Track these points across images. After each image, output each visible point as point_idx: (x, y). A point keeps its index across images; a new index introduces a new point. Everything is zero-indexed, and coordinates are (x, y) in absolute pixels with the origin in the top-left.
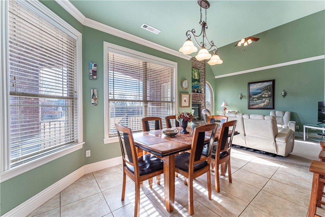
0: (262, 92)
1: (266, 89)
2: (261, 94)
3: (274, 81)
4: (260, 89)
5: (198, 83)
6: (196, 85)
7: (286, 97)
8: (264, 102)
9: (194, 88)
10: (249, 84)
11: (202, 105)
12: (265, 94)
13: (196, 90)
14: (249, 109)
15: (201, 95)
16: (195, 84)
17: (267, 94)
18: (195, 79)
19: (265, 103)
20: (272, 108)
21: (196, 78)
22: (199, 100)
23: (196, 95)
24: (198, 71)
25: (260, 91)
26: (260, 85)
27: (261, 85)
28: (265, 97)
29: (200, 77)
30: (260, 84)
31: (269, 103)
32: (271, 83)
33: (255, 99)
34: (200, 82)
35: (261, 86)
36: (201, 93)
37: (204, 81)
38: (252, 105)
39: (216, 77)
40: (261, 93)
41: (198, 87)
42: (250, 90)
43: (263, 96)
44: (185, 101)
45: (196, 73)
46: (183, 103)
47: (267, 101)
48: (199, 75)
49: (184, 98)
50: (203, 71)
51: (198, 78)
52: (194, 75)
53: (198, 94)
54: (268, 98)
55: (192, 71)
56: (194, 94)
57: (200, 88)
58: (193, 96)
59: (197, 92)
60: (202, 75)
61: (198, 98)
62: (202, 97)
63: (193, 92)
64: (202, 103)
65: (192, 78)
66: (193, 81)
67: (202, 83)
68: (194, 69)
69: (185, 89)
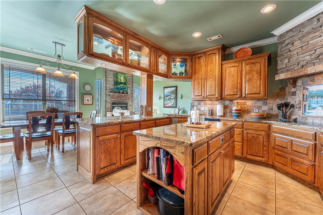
1: (172, 92)
2: (170, 96)
3: (176, 87)
4: (170, 92)
5: (124, 85)
6: (121, 87)
7: (183, 99)
8: (171, 102)
9: (120, 89)
10: (164, 88)
11: (129, 104)
13: (121, 91)
14: (164, 107)
15: (127, 96)
16: (121, 86)
17: (173, 96)
18: (121, 82)
19: (172, 103)
20: (175, 106)
21: (122, 81)
22: (126, 100)
23: (121, 95)
24: (125, 76)
25: (169, 94)
28: (172, 99)
29: (126, 81)
30: (170, 88)
31: (174, 104)
32: (174, 88)
33: (167, 100)
34: (126, 84)
35: (170, 90)
36: (127, 93)
37: (131, 84)
38: (166, 104)
40: (170, 95)
41: (124, 88)
42: (165, 93)
43: (171, 97)
44: (88, 100)
45: (123, 77)
46: (86, 102)
47: (173, 101)
48: (125, 78)
49: (87, 99)
50: (130, 76)
51: (124, 81)
52: (120, 79)
53: (123, 94)
54: (174, 100)
55: (118, 76)
56: (118, 95)
57: (126, 90)
58: (117, 96)
59: (122, 93)
60: (129, 79)
61: (123, 98)
62: (128, 97)
63: (118, 93)
64: (129, 102)
65: (117, 81)
66: (118, 84)
67: (129, 86)
68: (119, 74)
69: (87, 91)
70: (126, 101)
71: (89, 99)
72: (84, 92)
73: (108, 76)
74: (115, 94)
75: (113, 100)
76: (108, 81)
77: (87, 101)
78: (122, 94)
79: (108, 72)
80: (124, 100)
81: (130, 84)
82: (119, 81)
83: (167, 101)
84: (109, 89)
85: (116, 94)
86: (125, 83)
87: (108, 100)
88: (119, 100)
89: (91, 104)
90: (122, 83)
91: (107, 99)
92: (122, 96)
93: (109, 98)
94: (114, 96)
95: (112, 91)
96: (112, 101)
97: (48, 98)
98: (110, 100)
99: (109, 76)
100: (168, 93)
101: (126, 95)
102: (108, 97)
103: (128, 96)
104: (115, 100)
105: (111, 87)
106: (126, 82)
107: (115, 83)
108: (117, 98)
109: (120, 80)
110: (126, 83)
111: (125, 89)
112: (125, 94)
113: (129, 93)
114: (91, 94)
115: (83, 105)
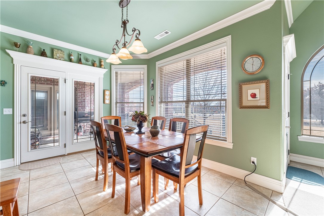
44: (254, 96)
46: (248, 100)
49: (250, 92)
69: (252, 74)
71: (256, 92)
72: (243, 76)
77: (250, 98)
89: (264, 104)
114: (263, 79)
115: (242, 107)
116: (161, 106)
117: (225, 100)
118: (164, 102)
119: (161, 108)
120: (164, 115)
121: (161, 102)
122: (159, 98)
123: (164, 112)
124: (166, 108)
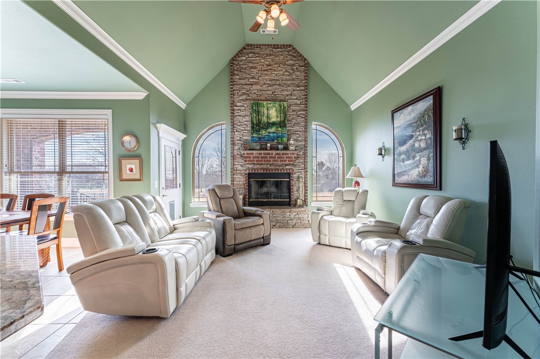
0: (414, 134)
1: (419, 122)
2: (411, 141)
3: (438, 92)
4: (410, 125)
5: (280, 129)
6: (271, 135)
8: (417, 166)
10: (394, 112)
11: (295, 176)
12: (419, 138)
13: (269, 145)
14: (394, 184)
15: (285, 154)
16: (269, 133)
17: (424, 137)
18: (268, 123)
19: (421, 169)
20: (429, 179)
21: (274, 119)
22: (285, 165)
23: (269, 154)
24: (280, 106)
25: (410, 131)
26: (410, 114)
27: (413, 111)
28: (420, 150)
30: (410, 108)
31: (426, 171)
32: (429, 102)
33: (403, 156)
34: (285, 126)
35: (413, 115)
36: (286, 148)
37: (302, 124)
38: (401, 174)
39: (353, 107)
40: (412, 137)
41: (278, 137)
42: (396, 131)
43: (417, 145)
44: (131, 170)
45: (274, 109)
46: (126, 174)
47: (424, 161)
48: (283, 112)
49: (129, 166)
50: (299, 102)
51: (279, 119)
52: (266, 115)
53: (274, 152)
54: (426, 152)
55: (260, 109)
56: (261, 154)
57: (285, 139)
58: (258, 157)
59: (271, 149)
60: (293, 111)
61: (275, 161)
62: (289, 157)
63: (261, 149)
64: (296, 169)
65: (259, 122)
66: (263, 128)
67: (296, 128)
68: (265, 103)
69: (129, 151)
70: (287, 167)
71: (133, 166)
72: (123, 152)
73: (237, 114)
74: (253, 154)
75: (251, 166)
76: (239, 126)
77: (128, 172)
78: (270, 152)
79: (239, 104)
80: (280, 166)
81: (299, 124)
82: (266, 120)
83: (403, 161)
84: (240, 142)
85: (254, 152)
86: (282, 124)
87: (240, 168)
88: (265, 167)
89: (138, 177)
90: (274, 124)
91: (237, 166)
92: (270, 157)
93: (241, 164)
94: (250, 157)
95: (246, 146)
96: (249, 169)
97: (69, 169)
98: (243, 168)
99: (242, 113)
100: (406, 128)
101: (283, 154)
102: (238, 162)
103: (288, 154)
104: (256, 167)
105: (245, 138)
106: (285, 119)
107: (253, 127)
108: (259, 161)
109: (268, 117)
110: (284, 121)
111: (282, 137)
112: (281, 152)
113: (291, 148)
114: (138, 157)
115: (122, 180)
116: (10, 178)
117: (107, 172)
118: (16, 172)
119: (10, 182)
120: (17, 192)
121: (11, 172)
122: (6, 166)
123: (17, 187)
124: (21, 182)
